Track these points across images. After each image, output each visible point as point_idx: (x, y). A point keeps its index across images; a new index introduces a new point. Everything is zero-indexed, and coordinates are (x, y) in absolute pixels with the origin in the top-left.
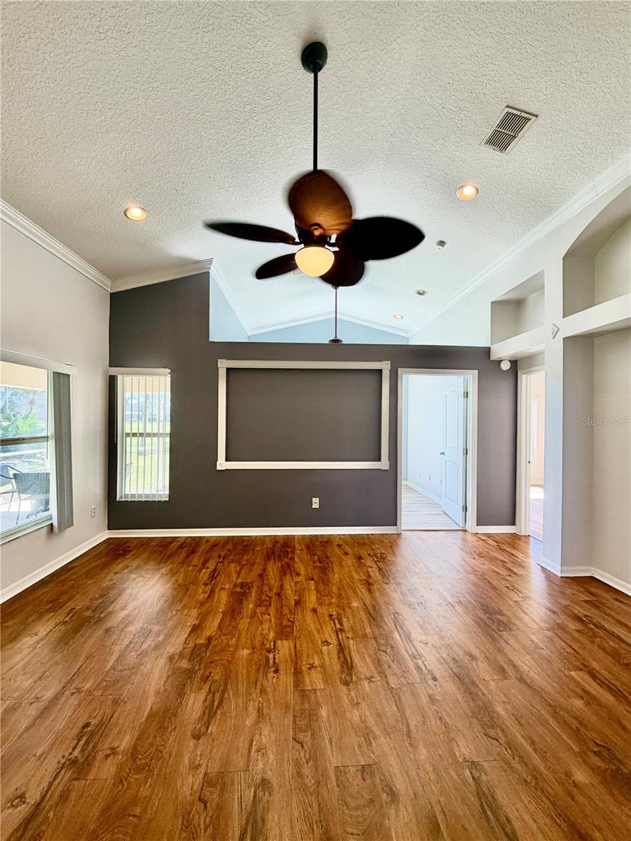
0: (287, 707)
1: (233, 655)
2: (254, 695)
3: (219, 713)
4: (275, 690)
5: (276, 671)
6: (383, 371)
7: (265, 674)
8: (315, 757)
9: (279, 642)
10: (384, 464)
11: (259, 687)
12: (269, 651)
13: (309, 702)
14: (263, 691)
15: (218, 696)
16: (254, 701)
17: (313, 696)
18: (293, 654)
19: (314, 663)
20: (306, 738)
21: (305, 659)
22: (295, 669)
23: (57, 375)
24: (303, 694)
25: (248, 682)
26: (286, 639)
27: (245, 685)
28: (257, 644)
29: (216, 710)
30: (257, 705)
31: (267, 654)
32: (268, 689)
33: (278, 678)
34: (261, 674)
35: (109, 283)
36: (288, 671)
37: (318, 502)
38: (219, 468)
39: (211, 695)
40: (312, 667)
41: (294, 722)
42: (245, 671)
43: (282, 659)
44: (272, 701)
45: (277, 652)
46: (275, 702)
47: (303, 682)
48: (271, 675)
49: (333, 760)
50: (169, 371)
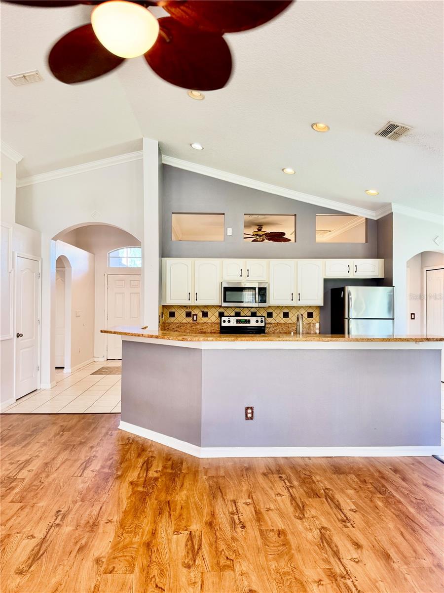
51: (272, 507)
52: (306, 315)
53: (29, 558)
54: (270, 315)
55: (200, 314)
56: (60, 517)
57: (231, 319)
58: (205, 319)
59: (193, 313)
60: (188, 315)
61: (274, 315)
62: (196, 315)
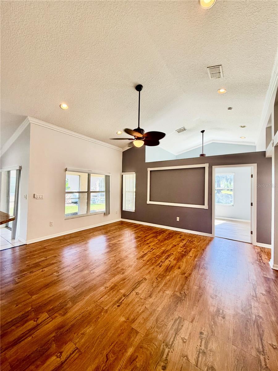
6: (206, 168)
10: (206, 207)
23: (106, 176)
35: (122, 149)
37: (179, 219)
38: (147, 203)
50: (135, 173)
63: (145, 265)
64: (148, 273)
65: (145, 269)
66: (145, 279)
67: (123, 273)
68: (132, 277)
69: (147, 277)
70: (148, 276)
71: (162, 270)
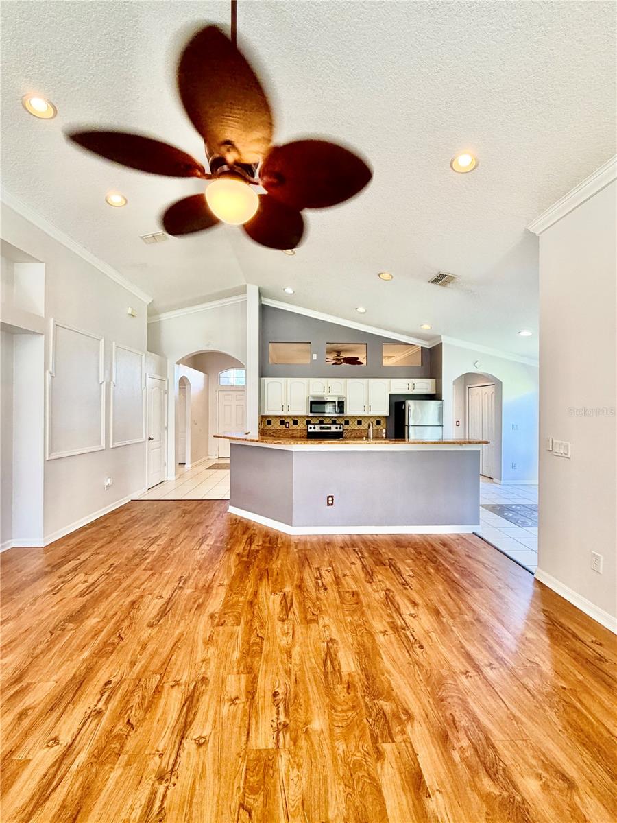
0: (267, 660)
1: (332, 720)
2: (296, 669)
3: (323, 655)
4: (277, 674)
5: (275, 694)
7: (287, 692)
8: (250, 629)
9: (271, 745)
11: (293, 677)
12: (286, 726)
13: (246, 663)
14: (288, 673)
15: (330, 669)
16: (295, 664)
17: (242, 668)
18: (253, 721)
19: (231, 705)
20: (253, 639)
21: (240, 712)
22: (253, 698)
24: (250, 670)
25: (304, 682)
26: (260, 750)
27: (307, 679)
28: (303, 743)
29: (326, 656)
30: (293, 660)
31: (288, 722)
32: (283, 673)
33: (274, 686)
34: (292, 690)
36: (262, 695)
39: (336, 669)
40: (233, 701)
41: (261, 649)
42: (311, 695)
43: (267, 711)
44: (280, 663)
45: (275, 725)
46: (277, 664)
47: (247, 681)
48: (281, 690)
49: (240, 630)
51: (348, 573)
52: (375, 423)
53: (158, 614)
54: (347, 423)
55: (291, 422)
56: (182, 582)
57: (316, 426)
58: (295, 426)
59: (286, 421)
60: (282, 423)
61: (350, 423)
62: (288, 423)
63: (163, 664)
64: (148, 641)
65: (161, 650)
66: (151, 626)
67: (212, 616)
68: (187, 617)
69: (146, 633)
70: (146, 635)
71: (99, 674)
